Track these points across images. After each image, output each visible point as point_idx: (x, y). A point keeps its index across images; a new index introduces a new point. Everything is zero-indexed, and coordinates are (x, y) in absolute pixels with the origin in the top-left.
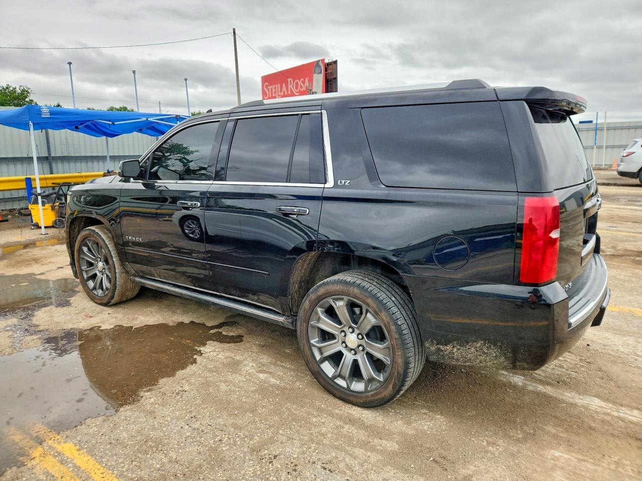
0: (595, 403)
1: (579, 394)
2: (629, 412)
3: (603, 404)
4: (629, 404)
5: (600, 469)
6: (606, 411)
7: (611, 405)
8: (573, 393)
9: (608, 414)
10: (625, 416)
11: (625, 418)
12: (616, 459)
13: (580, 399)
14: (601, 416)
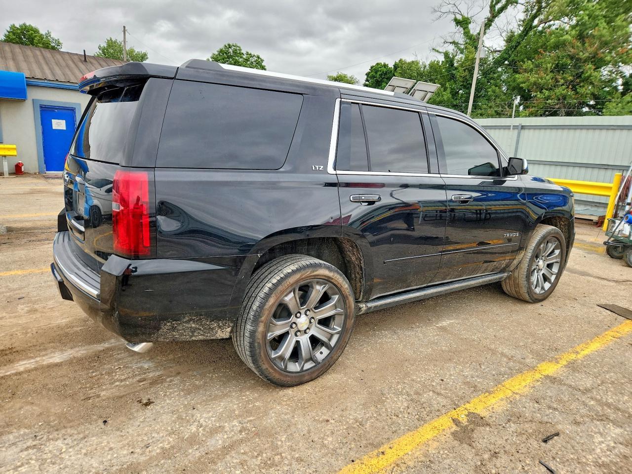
0: (57, 358)
1: (74, 357)
2: (28, 366)
3: (51, 361)
4: (30, 374)
5: (37, 326)
6: (47, 357)
7: (44, 363)
8: (80, 355)
9: (44, 356)
10: (29, 362)
11: (29, 360)
12: (28, 335)
13: (71, 354)
14: (49, 351)
